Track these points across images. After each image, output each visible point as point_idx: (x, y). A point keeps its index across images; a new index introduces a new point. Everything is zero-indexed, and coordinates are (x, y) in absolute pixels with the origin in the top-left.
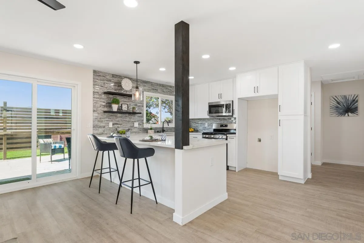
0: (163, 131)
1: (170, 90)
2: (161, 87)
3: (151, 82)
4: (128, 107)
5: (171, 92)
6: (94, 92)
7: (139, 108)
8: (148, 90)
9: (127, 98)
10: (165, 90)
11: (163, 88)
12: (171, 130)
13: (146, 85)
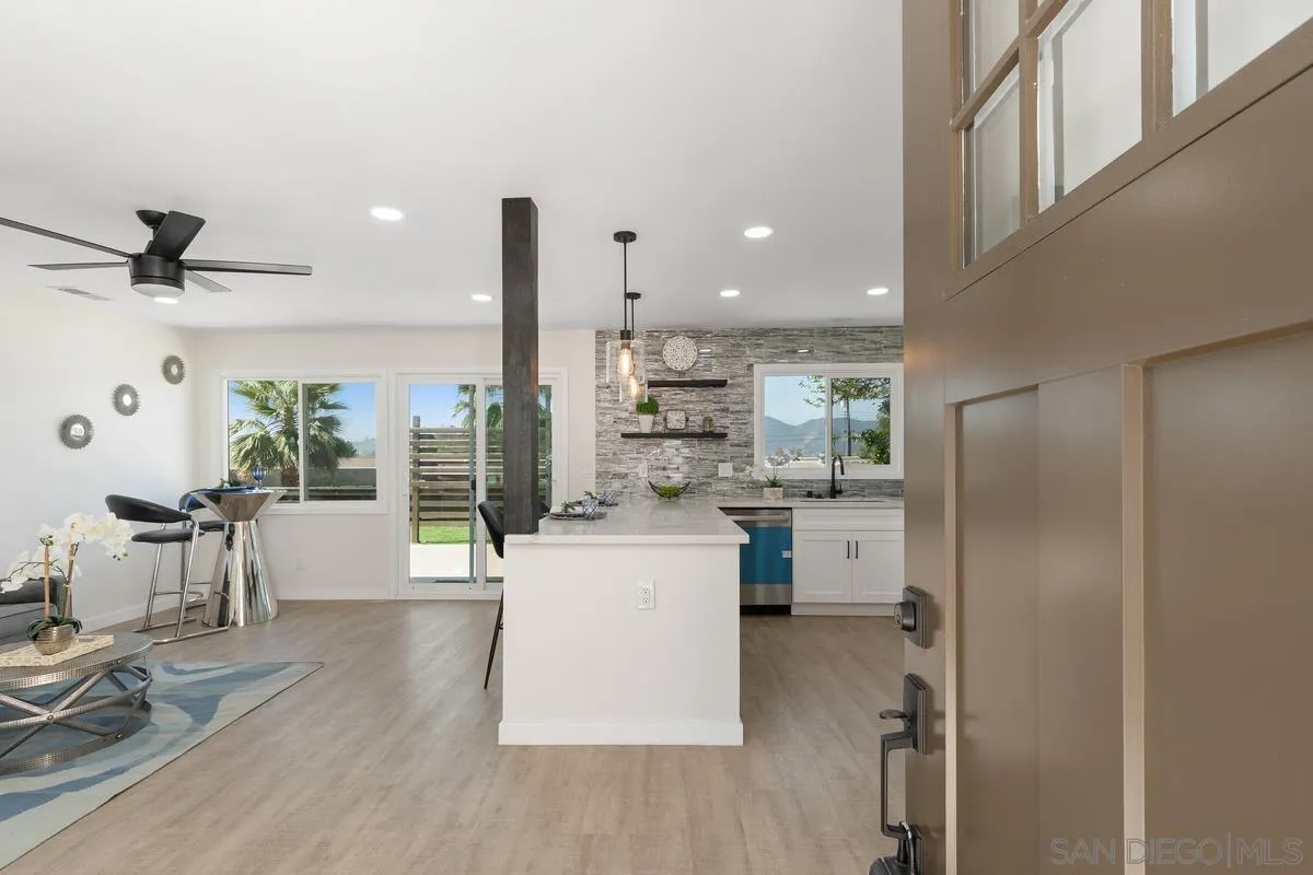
0: (834, 491)
1: (875, 342)
2: (829, 340)
3: (784, 330)
4: (687, 420)
5: (877, 349)
6: (598, 386)
7: (737, 419)
8: (770, 357)
9: (692, 391)
10: (847, 347)
11: (836, 343)
12: (878, 491)
13: (762, 342)
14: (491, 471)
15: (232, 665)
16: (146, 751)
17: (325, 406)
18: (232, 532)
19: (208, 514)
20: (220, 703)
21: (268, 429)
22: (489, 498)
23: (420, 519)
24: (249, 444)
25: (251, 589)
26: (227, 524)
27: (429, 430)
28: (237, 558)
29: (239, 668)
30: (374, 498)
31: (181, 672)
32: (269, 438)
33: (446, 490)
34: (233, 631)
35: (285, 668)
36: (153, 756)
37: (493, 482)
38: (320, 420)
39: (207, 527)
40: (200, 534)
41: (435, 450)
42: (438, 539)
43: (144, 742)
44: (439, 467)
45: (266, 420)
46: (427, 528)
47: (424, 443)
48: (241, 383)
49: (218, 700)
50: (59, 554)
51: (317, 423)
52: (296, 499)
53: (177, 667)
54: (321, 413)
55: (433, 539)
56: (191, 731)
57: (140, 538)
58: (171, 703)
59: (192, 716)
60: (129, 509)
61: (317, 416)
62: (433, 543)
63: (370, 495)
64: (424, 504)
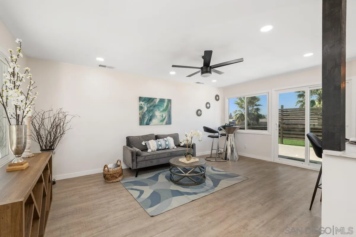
14: (311, 122)
15: (225, 172)
16: (202, 190)
17: (256, 105)
18: (228, 137)
19: (223, 132)
20: (220, 182)
21: (242, 112)
22: (311, 132)
23: (284, 137)
24: (238, 115)
25: (232, 151)
26: (227, 134)
27: (287, 109)
28: (229, 143)
29: (227, 173)
30: (266, 130)
31: (214, 170)
32: (243, 114)
33: (292, 128)
34: (228, 162)
35: (238, 176)
36: (203, 192)
37: (312, 126)
38: (255, 109)
39: (222, 135)
40: (221, 137)
41: (289, 115)
42: (290, 143)
43: (203, 187)
44: (290, 121)
45: (242, 110)
46: (286, 140)
47: (285, 113)
48: (236, 101)
49: (220, 181)
50: (189, 139)
51: (254, 110)
52: (244, 129)
53: (214, 168)
54: (255, 107)
55: (288, 143)
56: (212, 188)
57: (209, 136)
58: (210, 178)
59: (213, 184)
60: (207, 130)
61: (254, 108)
62: (288, 144)
63: (265, 129)
64: (284, 132)
